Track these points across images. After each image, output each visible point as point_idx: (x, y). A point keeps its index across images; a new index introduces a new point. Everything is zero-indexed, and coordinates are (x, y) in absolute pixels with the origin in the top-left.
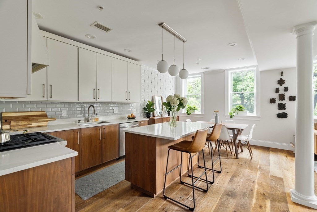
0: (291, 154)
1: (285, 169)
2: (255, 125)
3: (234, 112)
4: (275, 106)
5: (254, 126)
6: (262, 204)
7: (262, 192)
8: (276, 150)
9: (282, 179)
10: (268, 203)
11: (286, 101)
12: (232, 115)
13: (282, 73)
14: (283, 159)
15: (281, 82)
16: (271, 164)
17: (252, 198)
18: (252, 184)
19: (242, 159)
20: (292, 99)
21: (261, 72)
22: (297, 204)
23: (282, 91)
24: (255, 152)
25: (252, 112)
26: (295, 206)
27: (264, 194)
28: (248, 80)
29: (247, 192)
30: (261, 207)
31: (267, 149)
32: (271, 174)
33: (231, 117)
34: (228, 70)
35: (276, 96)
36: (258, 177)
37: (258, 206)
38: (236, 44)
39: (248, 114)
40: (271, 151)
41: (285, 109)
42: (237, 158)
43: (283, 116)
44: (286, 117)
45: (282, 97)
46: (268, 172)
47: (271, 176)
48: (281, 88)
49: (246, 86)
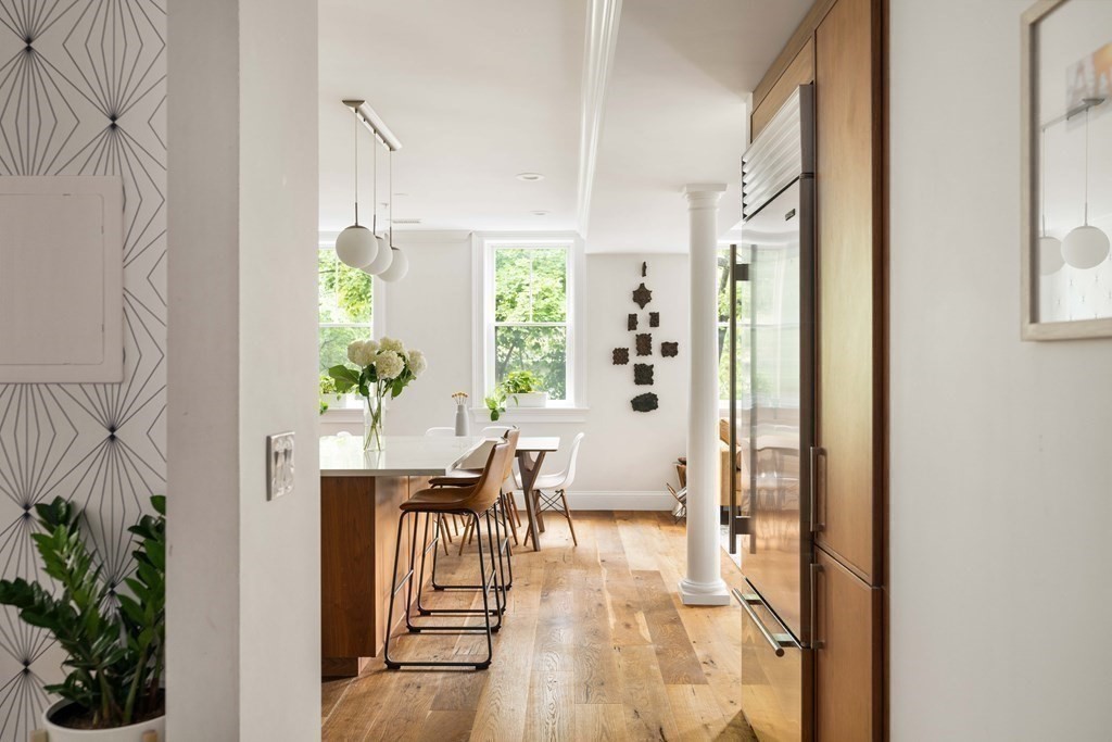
0: (666, 518)
1: (660, 553)
2: (581, 435)
3: (504, 397)
4: (626, 372)
5: (582, 440)
6: (630, 621)
7: (624, 603)
8: (630, 516)
9: (657, 574)
10: (641, 618)
11: (654, 359)
12: (498, 408)
13: (644, 267)
14: (653, 533)
15: (642, 296)
16: (627, 550)
17: (606, 617)
18: (598, 595)
19: (550, 550)
20: (670, 350)
21: (590, 256)
22: (692, 606)
23: (643, 327)
24: (581, 527)
25: (563, 397)
26: (689, 610)
27: (628, 606)
28: (518, 263)
29: (590, 610)
30: (628, 626)
31: (606, 516)
32: (632, 567)
33: (495, 416)
34: (482, 235)
35: (627, 340)
36: (605, 579)
37: (622, 627)
38: (540, 178)
39: (550, 403)
40: (620, 518)
41: (651, 382)
42: (536, 550)
43: (645, 404)
44: (656, 407)
45: (644, 345)
46: (626, 566)
47: (633, 572)
48: (643, 316)
49: (513, 287)
